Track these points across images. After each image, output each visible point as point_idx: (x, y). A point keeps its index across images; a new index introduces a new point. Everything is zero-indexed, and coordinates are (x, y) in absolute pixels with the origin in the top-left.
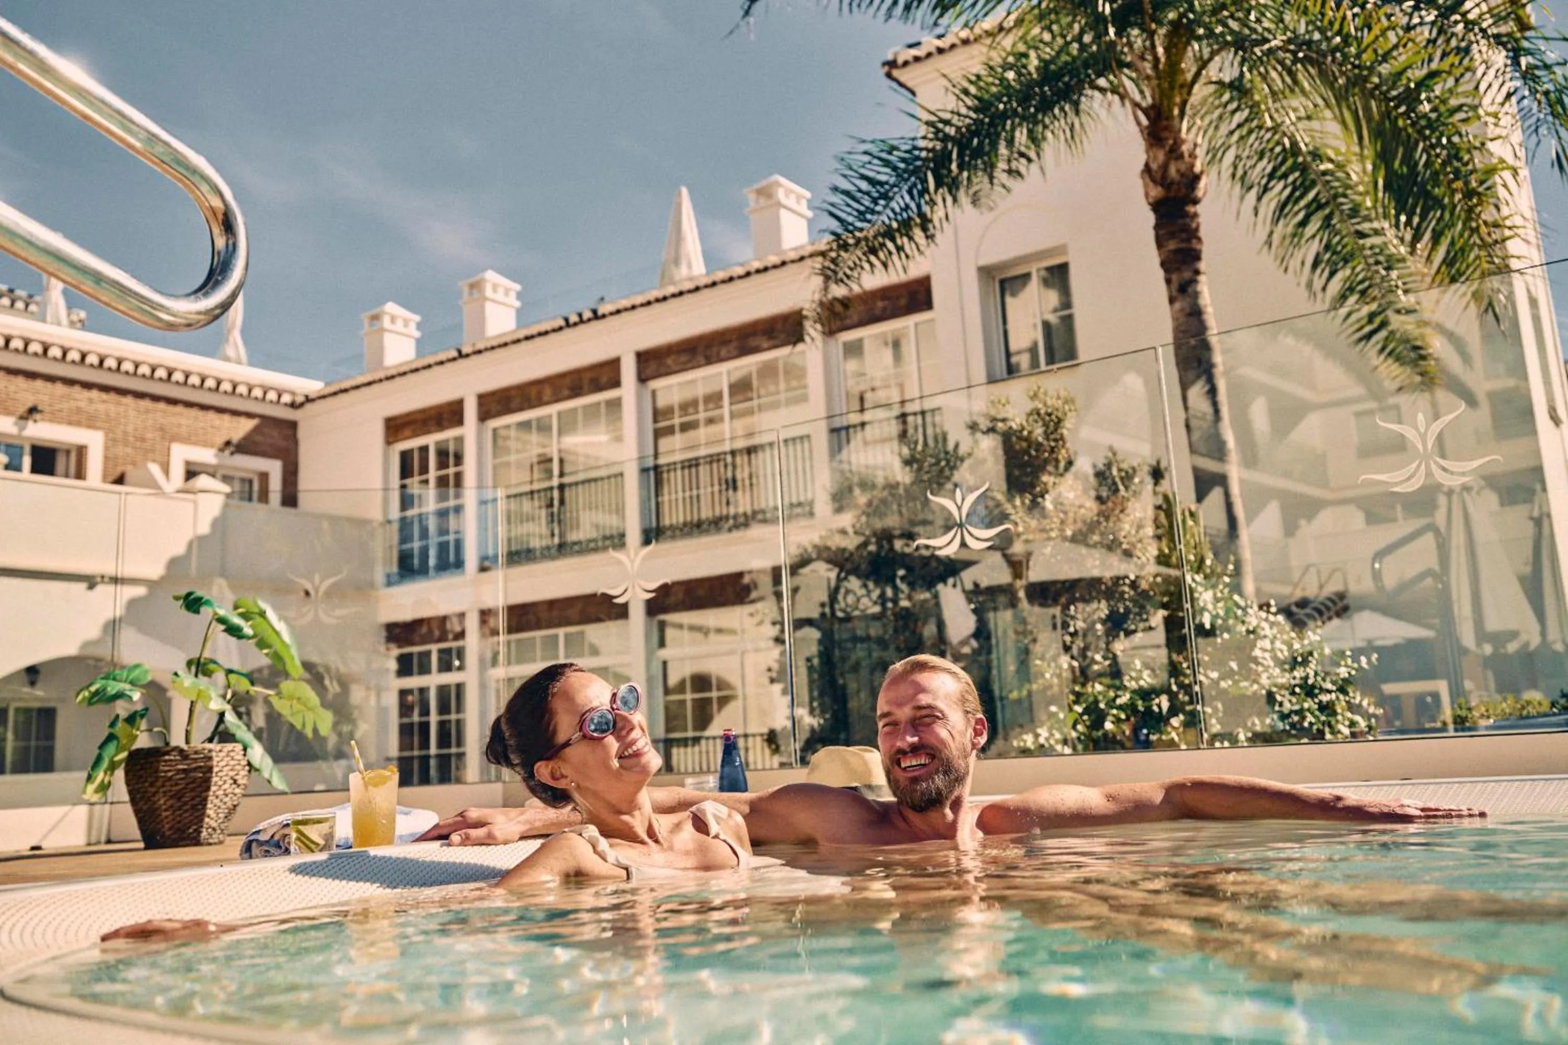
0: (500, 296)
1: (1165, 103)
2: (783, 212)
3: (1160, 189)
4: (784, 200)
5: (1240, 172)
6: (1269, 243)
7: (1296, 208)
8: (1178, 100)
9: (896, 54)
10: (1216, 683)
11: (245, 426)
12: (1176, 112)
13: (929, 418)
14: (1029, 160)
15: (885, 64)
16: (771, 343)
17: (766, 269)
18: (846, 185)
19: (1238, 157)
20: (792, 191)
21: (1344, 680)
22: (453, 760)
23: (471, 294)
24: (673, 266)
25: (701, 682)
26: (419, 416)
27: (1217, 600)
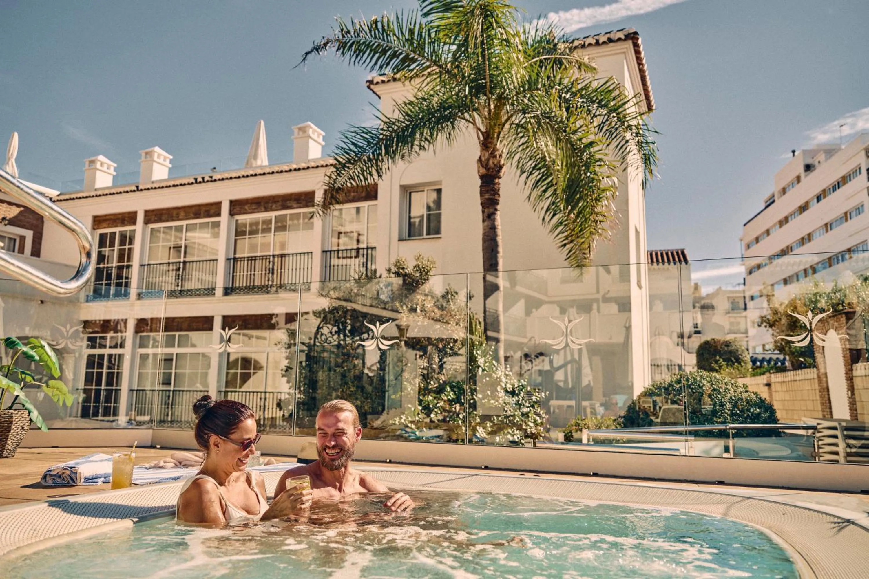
0: (161, 161)
1: (492, 131)
2: (310, 140)
3: (484, 170)
4: (311, 135)
5: (521, 165)
6: (529, 197)
7: (543, 184)
8: (497, 131)
9: (373, 78)
10: (481, 399)
11: (15, 211)
12: (496, 135)
13: (370, 251)
14: (429, 142)
15: (367, 81)
16: (299, 205)
17: (299, 169)
18: (344, 146)
19: (521, 158)
20: (316, 131)
21: (534, 402)
22: (114, 392)
23: (146, 158)
24: (252, 160)
25: (246, 362)
26: (112, 217)
27: (485, 362)
